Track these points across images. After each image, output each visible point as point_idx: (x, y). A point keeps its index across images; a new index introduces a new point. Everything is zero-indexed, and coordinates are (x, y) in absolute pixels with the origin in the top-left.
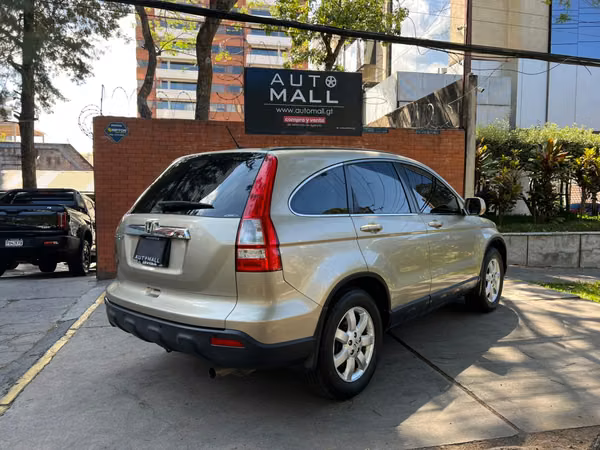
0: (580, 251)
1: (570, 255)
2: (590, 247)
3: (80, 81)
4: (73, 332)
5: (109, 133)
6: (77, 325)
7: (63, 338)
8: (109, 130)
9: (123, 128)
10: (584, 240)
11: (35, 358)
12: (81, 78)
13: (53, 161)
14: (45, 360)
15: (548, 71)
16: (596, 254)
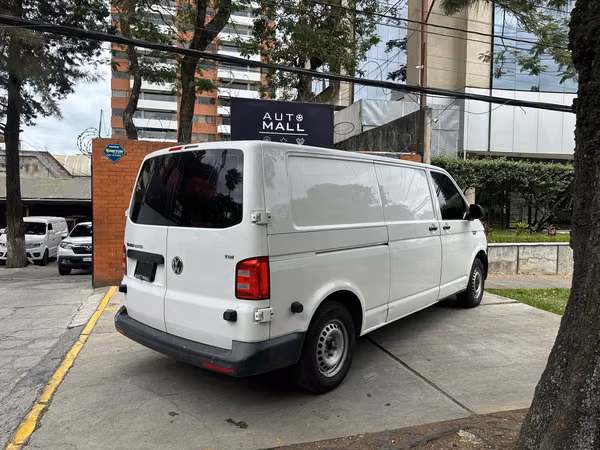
0: (518, 260)
1: (510, 263)
2: (526, 256)
3: (62, 96)
4: (86, 337)
5: (107, 153)
6: (87, 330)
7: (78, 343)
8: (108, 150)
9: (120, 149)
10: (521, 250)
11: (57, 361)
12: (63, 93)
13: (31, 168)
14: (68, 363)
15: (490, 112)
16: (531, 262)
